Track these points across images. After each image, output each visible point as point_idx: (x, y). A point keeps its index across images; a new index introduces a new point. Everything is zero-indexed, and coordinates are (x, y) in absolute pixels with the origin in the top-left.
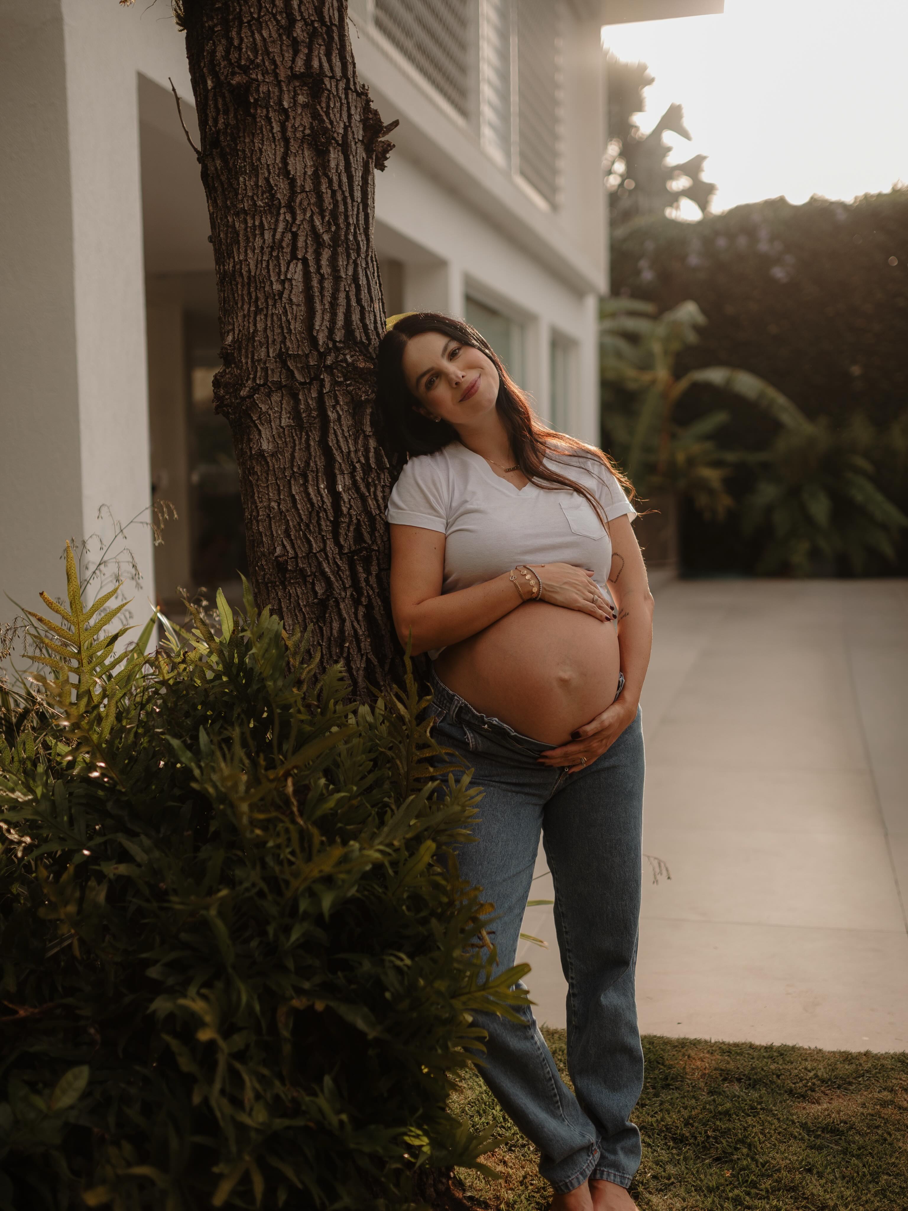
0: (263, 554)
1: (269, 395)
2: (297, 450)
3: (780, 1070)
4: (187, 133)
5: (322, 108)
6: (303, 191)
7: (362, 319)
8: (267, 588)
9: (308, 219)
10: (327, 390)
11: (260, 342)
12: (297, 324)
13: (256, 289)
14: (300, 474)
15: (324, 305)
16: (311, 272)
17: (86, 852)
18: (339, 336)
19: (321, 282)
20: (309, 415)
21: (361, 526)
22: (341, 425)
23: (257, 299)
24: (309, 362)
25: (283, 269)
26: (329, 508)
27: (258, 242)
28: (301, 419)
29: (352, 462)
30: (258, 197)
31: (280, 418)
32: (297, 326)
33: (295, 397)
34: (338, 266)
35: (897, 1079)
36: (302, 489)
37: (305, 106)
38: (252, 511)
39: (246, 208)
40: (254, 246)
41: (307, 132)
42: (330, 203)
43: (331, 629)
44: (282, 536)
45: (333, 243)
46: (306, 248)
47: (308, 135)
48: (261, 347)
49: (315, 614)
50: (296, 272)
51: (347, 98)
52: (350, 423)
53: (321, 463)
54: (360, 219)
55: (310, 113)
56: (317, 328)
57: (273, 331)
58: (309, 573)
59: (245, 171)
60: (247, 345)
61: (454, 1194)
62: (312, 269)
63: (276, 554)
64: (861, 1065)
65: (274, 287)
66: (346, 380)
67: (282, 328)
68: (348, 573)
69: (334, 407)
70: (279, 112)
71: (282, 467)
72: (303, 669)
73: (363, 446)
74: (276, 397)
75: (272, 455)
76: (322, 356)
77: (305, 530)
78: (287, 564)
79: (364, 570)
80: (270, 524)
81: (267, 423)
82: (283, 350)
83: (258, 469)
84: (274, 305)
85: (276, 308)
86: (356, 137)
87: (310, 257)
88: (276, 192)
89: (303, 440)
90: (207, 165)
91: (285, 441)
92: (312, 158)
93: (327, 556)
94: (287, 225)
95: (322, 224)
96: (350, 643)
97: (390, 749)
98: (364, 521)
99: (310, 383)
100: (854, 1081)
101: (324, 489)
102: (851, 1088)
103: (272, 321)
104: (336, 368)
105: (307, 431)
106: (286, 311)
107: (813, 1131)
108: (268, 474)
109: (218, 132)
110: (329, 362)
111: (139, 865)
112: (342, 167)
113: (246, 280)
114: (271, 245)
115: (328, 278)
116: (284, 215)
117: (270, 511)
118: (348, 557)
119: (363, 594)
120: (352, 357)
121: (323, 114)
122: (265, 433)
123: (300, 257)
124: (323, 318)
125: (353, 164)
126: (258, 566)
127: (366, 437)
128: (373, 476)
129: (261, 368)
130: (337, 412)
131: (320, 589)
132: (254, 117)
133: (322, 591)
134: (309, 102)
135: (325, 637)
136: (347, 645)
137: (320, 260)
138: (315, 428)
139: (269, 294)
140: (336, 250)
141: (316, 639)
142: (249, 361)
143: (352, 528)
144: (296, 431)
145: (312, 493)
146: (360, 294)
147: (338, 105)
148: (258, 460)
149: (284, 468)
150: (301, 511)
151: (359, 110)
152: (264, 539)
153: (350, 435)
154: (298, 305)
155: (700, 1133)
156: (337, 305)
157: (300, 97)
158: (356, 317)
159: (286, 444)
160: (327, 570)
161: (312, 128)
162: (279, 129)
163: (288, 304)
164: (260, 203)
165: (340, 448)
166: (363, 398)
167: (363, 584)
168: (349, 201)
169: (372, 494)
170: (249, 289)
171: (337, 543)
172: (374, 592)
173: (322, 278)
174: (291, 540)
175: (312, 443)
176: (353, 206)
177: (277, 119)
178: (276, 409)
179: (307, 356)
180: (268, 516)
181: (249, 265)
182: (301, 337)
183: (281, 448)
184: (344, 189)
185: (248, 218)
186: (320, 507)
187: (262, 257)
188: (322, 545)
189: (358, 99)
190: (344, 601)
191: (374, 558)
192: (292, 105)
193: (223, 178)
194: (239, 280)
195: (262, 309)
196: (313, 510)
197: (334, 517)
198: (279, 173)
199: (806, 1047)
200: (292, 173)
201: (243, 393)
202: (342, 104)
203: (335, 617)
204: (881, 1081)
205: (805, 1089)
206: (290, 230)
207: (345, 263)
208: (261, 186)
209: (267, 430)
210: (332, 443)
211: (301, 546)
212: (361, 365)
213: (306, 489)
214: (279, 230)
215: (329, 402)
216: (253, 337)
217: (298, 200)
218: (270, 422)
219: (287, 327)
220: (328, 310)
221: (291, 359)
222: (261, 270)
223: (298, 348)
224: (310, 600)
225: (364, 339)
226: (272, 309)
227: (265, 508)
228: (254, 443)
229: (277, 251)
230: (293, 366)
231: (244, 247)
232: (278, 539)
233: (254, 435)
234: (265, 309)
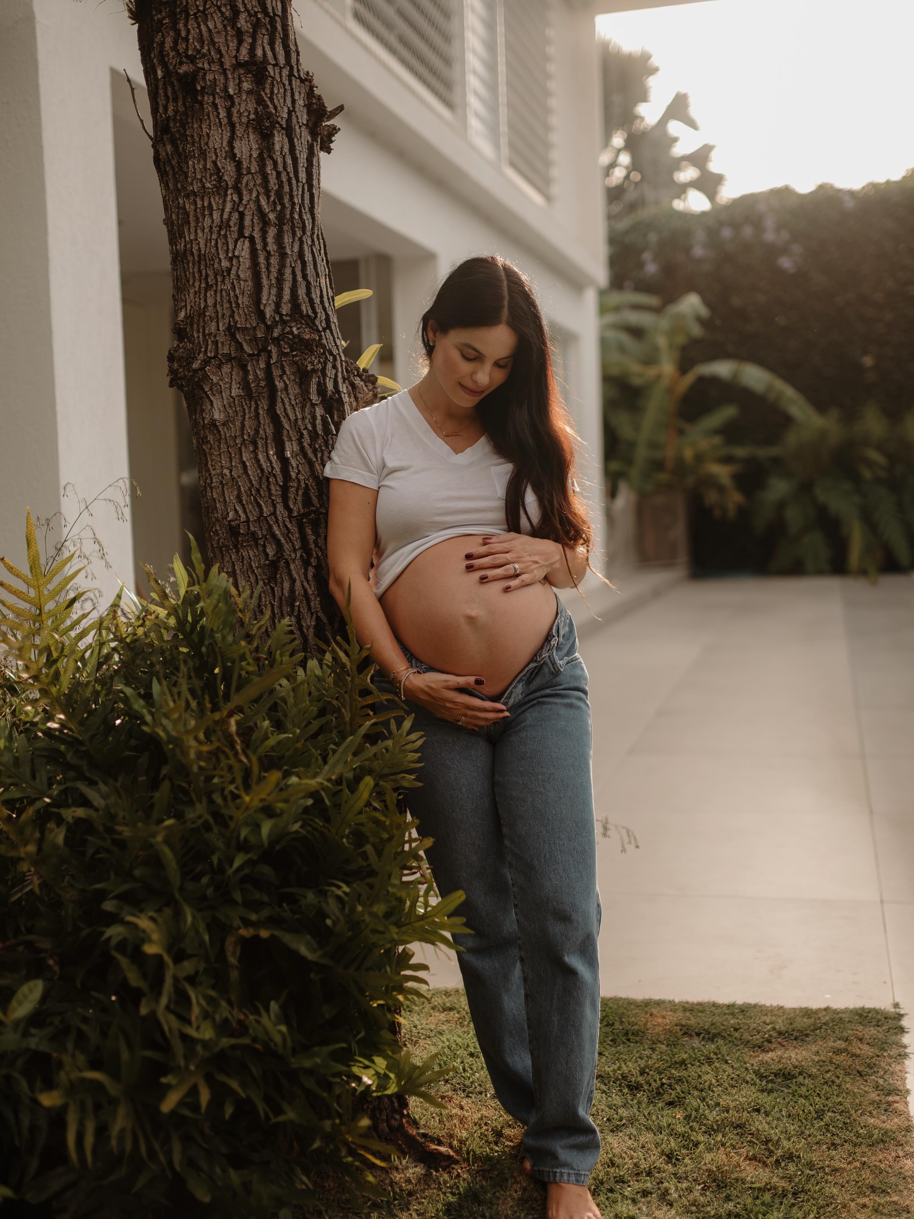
0: (217, 520)
1: (219, 367)
2: (247, 419)
3: (739, 1024)
4: (142, 121)
5: (266, 94)
6: (249, 172)
7: (308, 293)
8: (222, 552)
9: (254, 199)
10: (274, 361)
11: (210, 317)
12: (245, 298)
13: (206, 266)
14: (250, 442)
15: (271, 280)
16: (258, 250)
17: (47, 800)
18: (285, 309)
19: (267, 259)
20: (258, 385)
21: (309, 490)
22: (288, 394)
23: (207, 276)
24: (256, 334)
25: (231, 247)
26: (279, 473)
27: (207, 222)
28: (250, 389)
29: (299, 429)
30: (206, 179)
31: (230, 388)
32: (244, 301)
33: (243, 368)
34: (283, 243)
35: (853, 1030)
36: (252, 456)
37: (249, 92)
38: (206, 479)
39: (195, 190)
40: (204, 226)
41: (252, 116)
42: (275, 184)
43: (282, 589)
44: (234, 501)
45: (279, 222)
46: (253, 226)
47: (253, 120)
48: (212, 322)
49: (266, 575)
50: (243, 249)
51: (290, 84)
52: (297, 391)
53: (270, 431)
54: (306, 198)
55: (255, 99)
56: (264, 302)
57: (222, 306)
58: (260, 536)
59: (194, 155)
60: (199, 320)
61: (407, 1131)
62: (259, 247)
63: (229, 519)
64: (819, 1018)
65: (222, 264)
66: (292, 351)
67: (230, 302)
68: (297, 535)
69: (281, 377)
70: (224, 98)
71: (233, 435)
72: (254, 625)
73: (310, 414)
74: (226, 369)
75: (224, 424)
76: (269, 329)
77: (256, 494)
78: (239, 528)
79: (313, 532)
80: (223, 491)
81: (218, 393)
82: (232, 324)
83: (210, 438)
84: (223, 282)
85: (224, 284)
86: (300, 121)
87: (257, 235)
88: (223, 174)
89: (253, 408)
90: (158, 150)
91: (236, 411)
92: (257, 141)
93: (277, 519)
94: (234, 205)
95: (268, 203)
96: (300, 602)
97: (337, 699)
98: (312, 486)
99: (258, 355)
100: (811, 1033)
101: (273, 455)
102: (807, 1039)
103: (222, 296)
104: (283, 340)
105: (256, 400)
106: (234, 287)
107: (766, 1077)
108: (220, 443)
109: (168, 119)
110: (275, 335)
111: (97, 810)
112: (286, 149)
113: (196, 258)
114: (219, 224)
115: (274, 255)
116: (232, 196)
117: (223, 478)
118: (297, 519)
119: (312, 555)
120: (298, 329)
121: (267, 100)
122: (217, 403)
123: (247, 235)
124: (270, 293)
125: (297, 147)
126: (213, 532)
127: (313, 405)
128: (320, 442)
129: (212, 342)
130: (284, 381)
131: (271, 551)
132: (201, 104)
133: (273, 553)
134: (253, 88)
135: (277, 596)
136: (297, 604)
137: (266, 238)
138: (264, 397)
139: (218, 270)
140: (282, 228)
141: (268, 599)
142: (201, 335)
144: (245, 401)
145: (262, 460)
146: (306, 270)
147: (282, 91)
148: (210, 429)
149: (235, 436)
150: (251, 477)
151: (303, 95)
152: (218, 505)
153: (297, 404)
154: (245, 281)
155: (655, 1081)
156: (284, 280)
157: (245, 84)
158: (302, 291)
159: (237, 413)
160: (277, 532)
161: (256, 112)
162: (225, 115)
163: (236, 280)
164: (208, 185)
165: (287, 415)
166: (309, 368)
167: (312, 546)
168: (294, 181)
169: (319, 459)
170: (199, 267)
171: (287, 507)
173: (268, 256)
174: (243, 505)
175: (261, 412)
176: (297, 186)
177: (223, 105)
178: (226, 380)
179: (254, 329)
180: (221, 483)
181: (199, 244)
182: (248, 310)
183: (231, 417)
184: (289, 170)
185: (197, 199)
186: (269, 473)
187: (211, 236)
188: (272, 510)
189: (302, 85)
190: (294, 562)
192: (237, 91)
193: (174, 162)
194: (190, 258)
195: (212, 286)
196: (263, 475)
197: (283, 482)
198: (226, 156)
199: (768, 1004)
200: (238, 156)
201: (195, 366)
202: (285, 90)
203: (286, 577)
204: (837, 1032)
205: (761, 1040)
206: (237, 210)
207: (291, 240)
208: (209, 169)
209: (218, 400)
210: (279, 410)
211: (253, 511)
212: (307, 337)
213: (256, 455)
214: (226, 210)
215: (276, 372)
216: (204, 312)
217: (244, 182)
218: (221, 392)
219: (235, 301)
220: (275, 285)
221: (239, 332)
222: (210, 248)
223: (246, 321)
224: (262, 562)
225: (310, 313)
226: (221, 285)
227: (218, 475)
228: (206, 414)
229: (225, 230)
230: (241, 338)
231: (195, 227)
232: (231, 504)
233: (206, 406)
234: (214, 286)
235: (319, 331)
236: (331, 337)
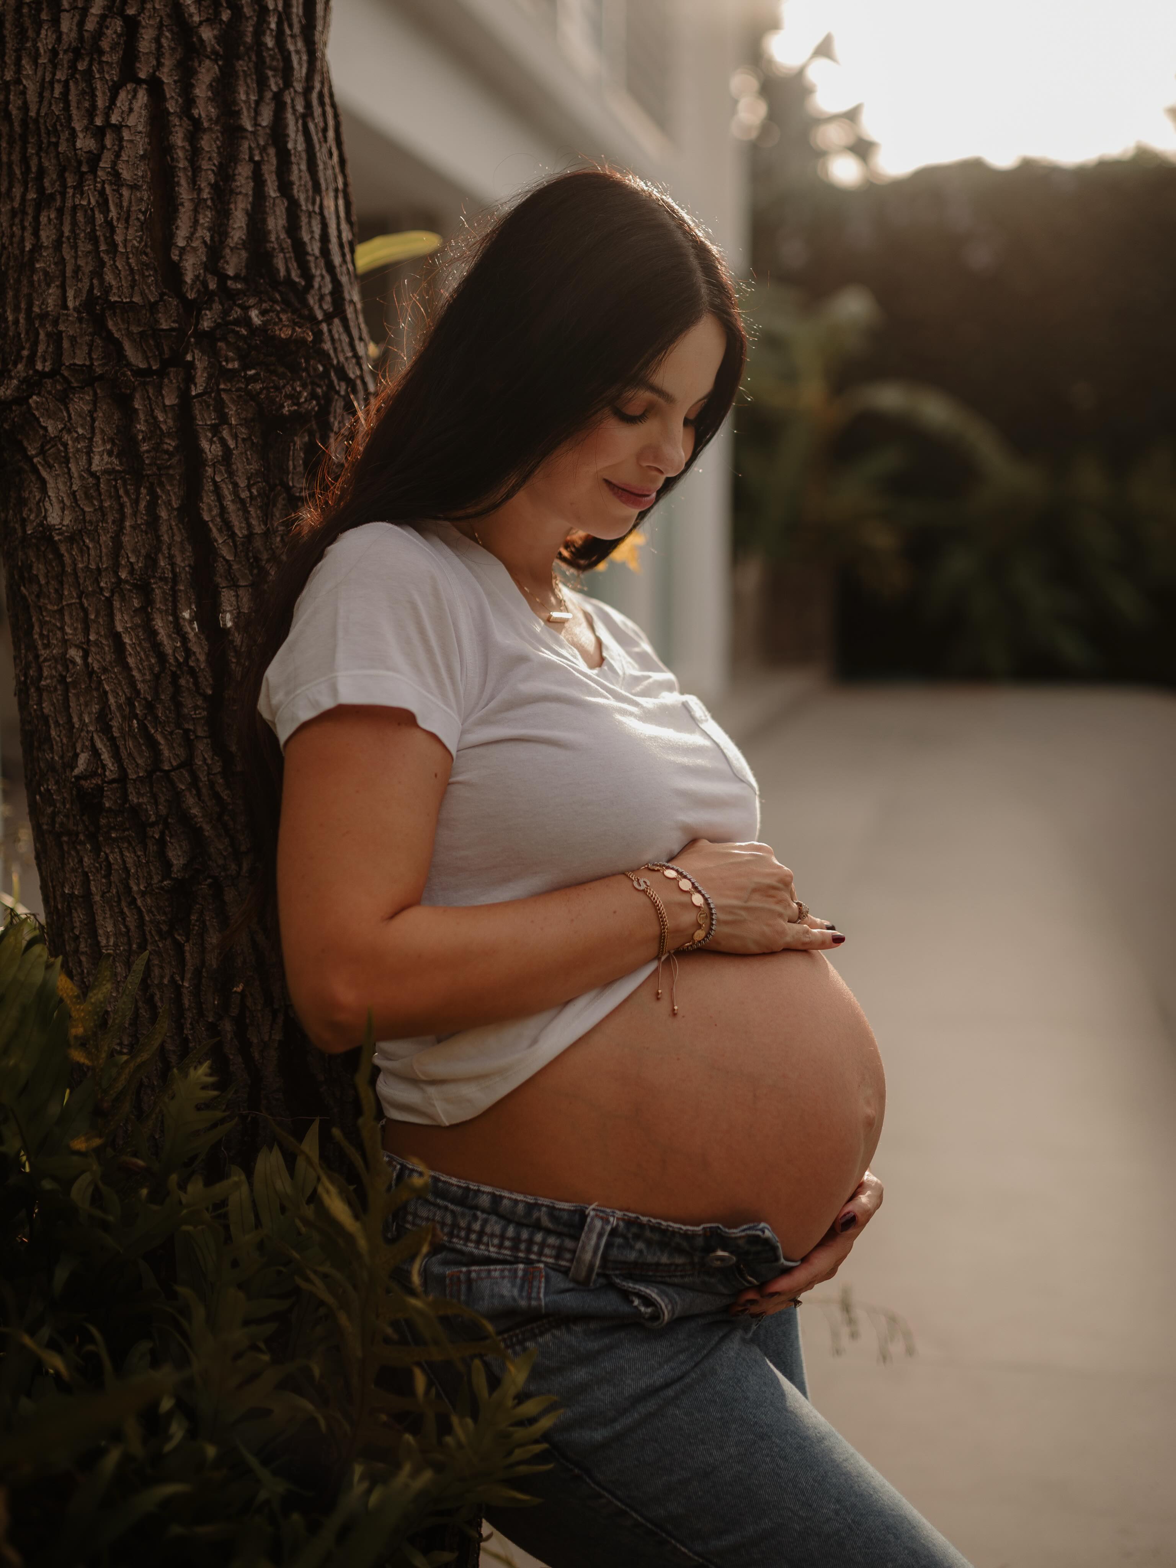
0: (52, 767)
1: (64, 399)
2: (128, 530)
7: (293, 228)
8: (60, 846)
10: (200, 390)
11: (46, 273)
12: (131, 231)
13: (40, 149)
14: (135, 586)
15: (200, 190)
16: (169, 113)
18: (233, 263)
19: (193, 137)
20: (157, 448)
22: (231, 474)
23: (42, 172)
24: (157, 322)
25: (100, 103)
26: (203, 665)
27: (46, 39)
28: (138, 457)
29: (257, 559)
31: (89, 453)
32: (129, 236)
33: (123, 403)
34: (235, 102)
36: (138, 620)
40: (37, 49)
43: (203, 949)
44: (91, 728)
45: (225, 49)
46: (159, 55)
48: (49, 285)
49: (165, 914)
50: (131, 110)
52: (254, 467)
53: (183, 561)
56: (181, 243)
57: (75, 247)
58: (153, 819)
60: (18, 281)
62: (171, 106)
63: (76, 772)
65: (79, 144)
66: (245, 367)
67: (94, 238)
68: (244, 819)
69: (215, 430)
71: (93, 566)
73: (285, 523)
74: (80, 404)
75: (71, 540)
76: (191, 310)
77: (145, 716)
78: (102, 797)
80: (66, 699)
81: (60, 463)
82: (97, 293)
83: (39, 569)
84: (79, 188)
85: (82, 193)
87: (167, 77)
89: (143, 505)
91: (101, 508)
93: (195, 779)
95: (199, 2)
96: (246, 985)
99: (161, 373)
101: (191, 622)
103: (74, 223)
104: (224, 339)
105: (152, 484)
106: (106, 201)
108: (61, 583)
110: (206, 325)
113: (17, 128)
114: (74, 44)
115: (210, 129)
117: (67, 669)
120: (263, 313)
122: (56, 487)
123: (142, 75)
124: (196, 221)
126: (40, 794)
127: (293, 502)
129: (48, 335)
130: (223, 441)
131: (177, 857)
133: (182, 861)
135: (188, 967)
136: (239, 988)
137: (193, 86)
138: (171, 478)
139: (69, 160)
140: (233, 66)
141: (167, 972)
142: (22, 317)
144: (125, 485)
145: (162, 632)
146: (289, 171)
148: (39, 549)
149: (99, 569)
150: (135, 673)
152: (53, 733)
153: (252, 497)
154: (134, 187)
156: (232, 192)
158: (276, 223)
159: (104, 515)
160: (195, 811)
163: (111, 184)
165: (227, 526)
166: (285, 411)
170: (24, 149)
171: (220, 749)
173: (195, 130)
174: (112, 739)
175: (164, 514)
178: (80, 431)
179: (153, 307)
180: (62, 680)
181: (23, 93)
182: (139, 262)
183: (91, 522)
186: (179, 665)
187: (54, 74)
188: (183, 753)
190: (234, 885)
195: (52, 196)
196: (163, 669)
197: (214, 688)
203: (213, 922)
206: (122, 13)
207: (253, 98)
209: (60, 480)
210: (208, 513)
211: (136, 754)
212: (285, 334)
213: (148, 620)
214: (93, 11)
215: (204, 418)
216: (32, 261)
218: (67, 461)
219: (106, 238)
220: (209, 203)
221: (114, 313)
222: (50, 104)
223: (132, 287)
224: (155, 881)
225: (295, 276)
226: (74, 196)
227: (56, 661)
228: (30, 510)
229: (87, 59)
230: (119, 330)
231: (16, 51)
232: (84, 734)
233: (31, 492)
234: (58, 197)
235: (314, 321)
236: (344, 337)
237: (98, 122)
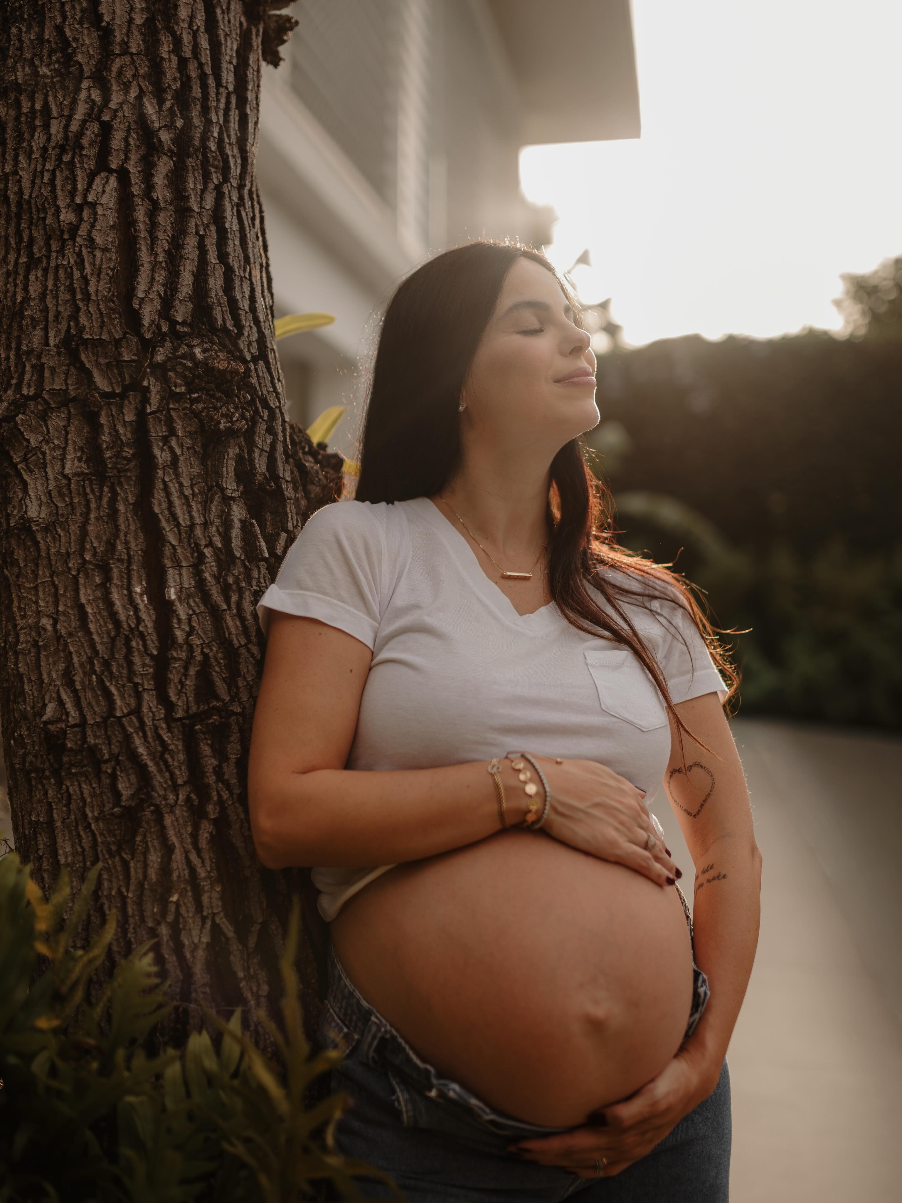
0: (24, 716)
1: (44, 417)
2: (92, 520)
6: (125, 51)
7: (228, 288)
8: (29, 781)
9: (132, 100)
10: (154, 408)
12: (102, 283)
13: (31, 223)
14: (97, 566)
15: (156, 255)
16: (134, 196)
18: (182, 312)
19: (152, 214)
20: (118, 455)
21: (210, 666)
22: (177, 475)
23: (32, 241)
24: (120, 354)
25: (80, 186)
26: (150, 631)
27: (39, 139)
28: (102, 462)
29: (197, 545)
30: (41, 60)
31: (63, 459)
32: (100, 288)
33: (92, 419)
34: (185, 189)
36: (98, 594)
38: (7, 635)
39: (20, 81)
40: (32, 147)
42: (175, 79)
43: (146, 866)
44: (58, 683)
45: (178, 149)
46: (127, 150)
48: (34, 328)
49: (115, 836)
50: (104, 192)
52: (196, 470)
53: (137, 546)
54: (232, 119)
56: (141, 295)
57: (56, 297)
58: (106, 757)
59: (22, 16)
60: (10, 326)
62: (136, 190)
63: (44, 718)
65: (62, 218)
66: (190, 392)
67: (71, 290)
68: (181, 757)
69: (165, 440)
71: (63, 551)
72: (75, 960)
73: (219, 516)
74: (57, 421)
75: (46, 530)
76: (148, 346)
77: (103, 672)
78: (65, 738)
79: (213, 750)
80: (38, 660)
81: (39, 468)
82: (73, 331)
83: (19, 554)
84: (61, 252)
87: (133, 168)
88: (74, 51)
89: (105, 500)
91: (71, 504)
93: (142, 723)
94: (92, 109)
95: (159, 113)
96: (181, 895)
98: (216, 659)
99: (123, 396)
101: (141, 595)
103: (56, 279)
104: (174, 369)
105: (113, 484)
106: (83, 261)
108: (37, 565)
110: (159, 358)
112: (200, 23)
113: (14, 209)
114: (60, 142)
115: (166, 209)
116: (89, 92)
117: (39, 635)
118: (184, 725)
119: (210, 797)
120: (204, 351)
122: (35, 487)
123: (113, 166)
124: (153, 279)
125: (221, 23)
126: (14, 739)
127: (227, 500)
128: (236, 572)
129: (33, 367)
130: (171, 449)
131: (126, 788)
133: (130, 792)
135: (133, 880)
136: (174, 898)
137: (152, 175)
138: (128, 479)
139: (53, 230)
140: (184, 162)
141: (115, 884)
142: (12, 354)
143: (192, 672)
144: (91, 484)
145: (117, 603)
146: (226, 245)
148: (19, 538)
149: (68, 553)
150: (95, 637)
152: (26, 688)
153: (194, 495)
154: (105, 250)
156: (181, 257)
158: (215, 283)
159: (73, 509)
160: (141, 750)
163: (87, 247)
164: (44, 70)
165: (174, 516)
166: (222, 426)
167: (212, 779)
168: (211, 82)
169: (233, 606)
171: (163, 699)
172: (231, 794)
173: (154, 207)
174: (75, 691)
175: (121, 507)
176: (218, 94)
178: (56, 442)
179: (117, 343)
180: (35, 644)
181: (19, 181)
182: (107, 308)
183: (62, 515)
184: (203, 60)
185: (22, 98)
186: (131, 630)
187: (44, 166)
188: (133, 702)
190: (172, 812)
191: (235, 728)
195: (39, 260)
196: (118, 633)
197: (159, 649)
198: (81, 18)
200: (106, 18)
203: (154, 842)
206: (98, 119)
207: (199, 187)
208: (48, 41)
209: (39, 482)
210: (158, 507)
211: (94, 704)
212: (223, 365)
213: (107, 593)
214: (76, 117)
215: (156, 430)
216: (22, 310)
217: (115, 68)
218: (45, 467)
219: (81, 289)
220: (164, 265)
221: (87, 348)
222: (41, 188)
223: (101, 327)
224: (106, 809)
225: (230, 325)
226: (57, 258)
227: (31, 629)
228: (14, 507)
229: (71, 153)
230: (90, 361)
231: (14, 150)
232: (51, 688)
233: (14, 493)
234: (44, 260)
235: (244, 361)
236: (267, 376)
237: (78, 200)
